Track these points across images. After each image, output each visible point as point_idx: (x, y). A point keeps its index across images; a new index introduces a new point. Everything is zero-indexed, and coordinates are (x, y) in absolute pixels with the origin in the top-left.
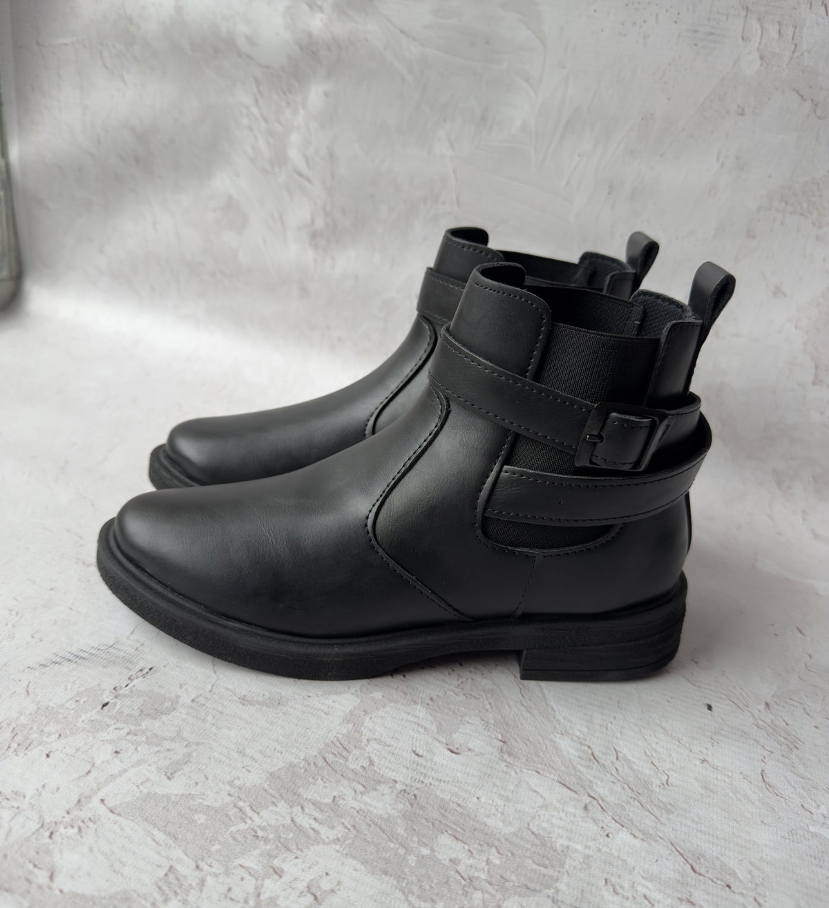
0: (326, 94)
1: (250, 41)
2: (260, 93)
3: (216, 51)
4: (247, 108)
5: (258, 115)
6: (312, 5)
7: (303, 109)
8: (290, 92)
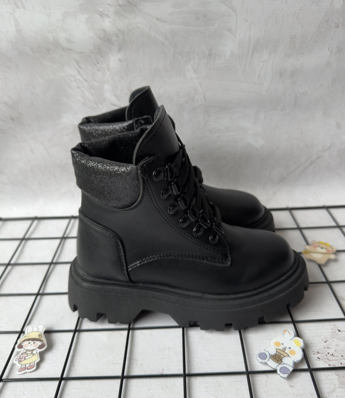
0: (120, 60)
1: (68, 41)
2: (80, 67)
3: (48, 51)
4: (74, 77)
5: (82, 80)
6: (101, 15)
7: (108, 70)
8: (98, 63)
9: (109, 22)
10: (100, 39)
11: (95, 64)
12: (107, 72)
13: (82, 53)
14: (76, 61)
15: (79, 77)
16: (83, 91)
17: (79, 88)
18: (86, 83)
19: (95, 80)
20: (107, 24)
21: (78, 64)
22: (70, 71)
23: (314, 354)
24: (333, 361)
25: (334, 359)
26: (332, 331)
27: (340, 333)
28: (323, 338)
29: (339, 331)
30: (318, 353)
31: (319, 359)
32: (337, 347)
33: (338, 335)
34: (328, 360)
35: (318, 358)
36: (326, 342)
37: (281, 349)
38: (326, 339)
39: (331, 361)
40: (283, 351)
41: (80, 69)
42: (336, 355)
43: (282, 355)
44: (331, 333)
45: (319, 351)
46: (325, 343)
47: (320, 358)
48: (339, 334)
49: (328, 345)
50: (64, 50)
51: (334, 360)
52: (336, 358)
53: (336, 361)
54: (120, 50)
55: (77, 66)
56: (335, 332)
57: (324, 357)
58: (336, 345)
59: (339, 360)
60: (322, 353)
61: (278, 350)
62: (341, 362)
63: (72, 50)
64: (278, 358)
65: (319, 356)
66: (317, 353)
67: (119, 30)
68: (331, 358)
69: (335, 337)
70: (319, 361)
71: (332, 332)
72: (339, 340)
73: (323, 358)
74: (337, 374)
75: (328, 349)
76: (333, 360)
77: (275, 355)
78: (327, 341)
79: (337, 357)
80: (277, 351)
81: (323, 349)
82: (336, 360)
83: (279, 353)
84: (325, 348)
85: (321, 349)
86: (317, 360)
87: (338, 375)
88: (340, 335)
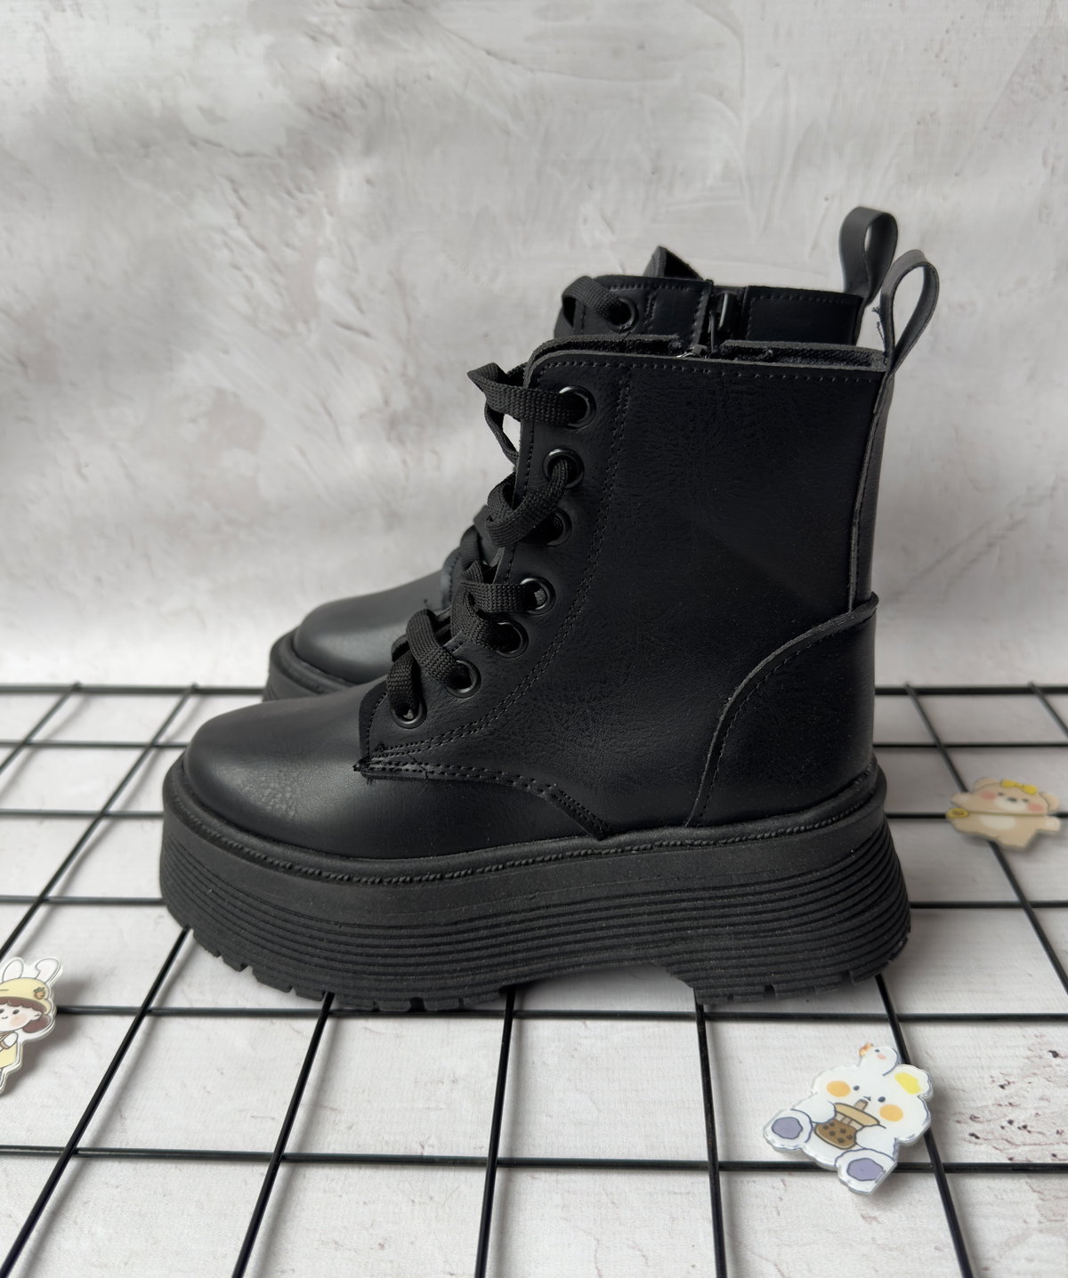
0: (369, 182)
1: (210, 115)
2: (243, 201)
3: (146, 145)
4: (224, 232)
5: (246, 240)
6: (316, 35)
7: (331, 213)
8: (300, 190)
9: (338, 58)
10: (310, 111)
11: (289, 193)
12: (327, 217)
13: (249, 155)
14: (232, 181)
15: (238, 233)
16: (248, 278)
17: (237, 268)
18: (259, 252)
19: (288, 245)
20: (332, 65)
21: (236, 191)
22: (212, 213)
23: (959, 1122)
24: (1027, 1148)
25: (1028, 1141)
26: (1029, 1053)
27: (1058, 1060)
28: (996, 1073)
29: (1055, 1055)
30: (973, 1118)
31: (977, 1137)
32: (1042, 1103)
33: (1050, 1066)
34: (1009, 1142)
35: (972, 1135)
36: (1006, 1087)
37: (852, 1105)
38: (1007, 1078)
39: (1017, 1146)
40: (857, 1109)
41: (241, 208)
42: (1039, 1130)
43: (855, 1121)
44: (1026, 1060)
45: (976, 1115)
46: (1001, 1089)
47: (979, 1135)
48: (1054, 1065)
49: (1012, 1098)
50: (194, 144)
51: (1030, 1145)
52: (1036, 1138)
53: (1037, 1147)
54: (368, 150)
55: (232, 198)
56: (1040, 1057)
57: (992, 1133)
58: (1042, 1099)
59: (1046, 1144)
60: (989, 1121)
61: (839, 1108)
62: (1055, 1152)
63: (219, 145)
64: (840, 1131)
65: (976, 1128)
66: (970, 1121)
67: (368, 85)
68: (1021, 1137)
69: (1036, 1071)
70: (976, 1144)
71: (1028, 1058)
72: (1051, 1084)
73: (990, 1137)
74: (1037, 1189)
75: (1010, 1108)
76: (1024, 1145)
77: (832, 1123)
78: (1009, 1083)
79: (1040, 1136)
80: (836, 1112)
81: (992, 1108)
82: (1035, 1144)
83: (845, 1116)
84: (1000, 1105)
85: (986, 1107)
86: (970, 1142)
87: (1039, 1192)
88: (1058, 1068)
